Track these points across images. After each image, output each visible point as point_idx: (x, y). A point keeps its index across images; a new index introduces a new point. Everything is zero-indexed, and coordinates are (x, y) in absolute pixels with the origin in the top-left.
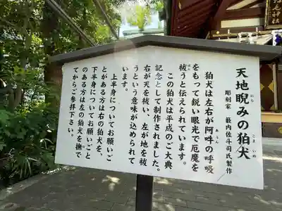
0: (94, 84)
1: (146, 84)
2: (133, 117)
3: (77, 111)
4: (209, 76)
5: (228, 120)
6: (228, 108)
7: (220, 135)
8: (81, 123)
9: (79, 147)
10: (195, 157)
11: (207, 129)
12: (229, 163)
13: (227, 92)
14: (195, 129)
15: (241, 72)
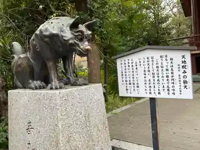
0: (129, 66)
1: (148, 64)
2: (145, 77)
3: (124, 76)
4: (171, 59)
5: (179, 76)
6: (179, 71)
7: (177, 81)
8: (126, 81)
9: (127, 90)
10: (168, 90)
11: (172, 80)
12: (180, 91)
13: (179, 65)
14: (168, 80)
15: (183, 57)
